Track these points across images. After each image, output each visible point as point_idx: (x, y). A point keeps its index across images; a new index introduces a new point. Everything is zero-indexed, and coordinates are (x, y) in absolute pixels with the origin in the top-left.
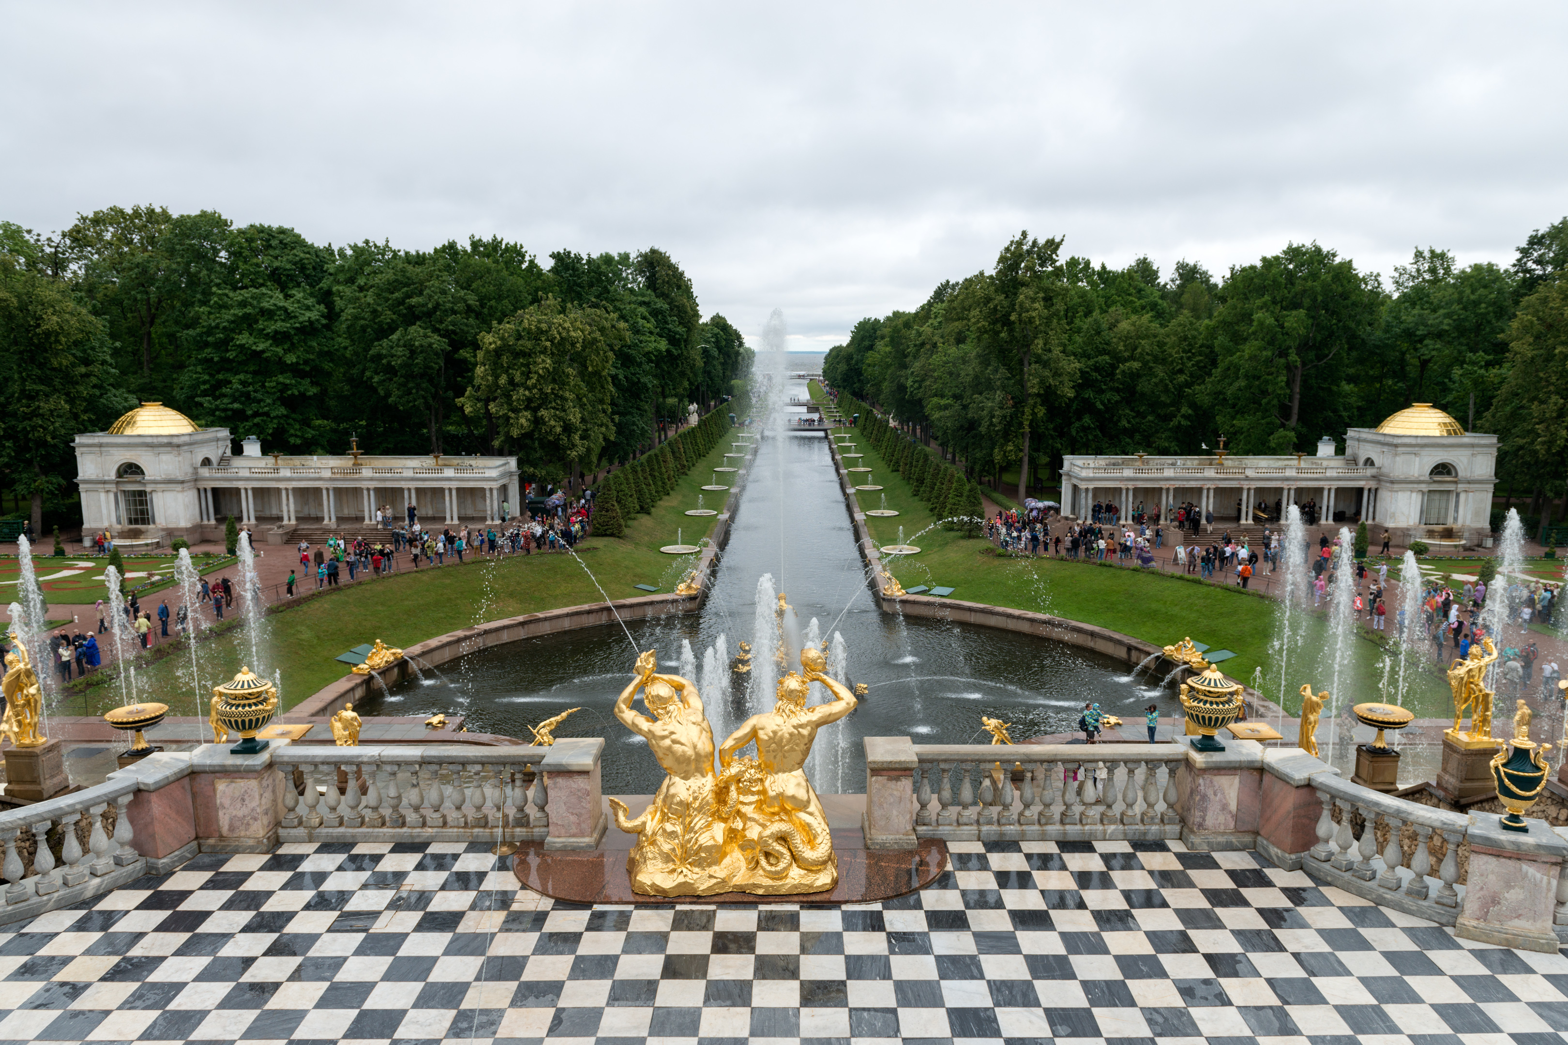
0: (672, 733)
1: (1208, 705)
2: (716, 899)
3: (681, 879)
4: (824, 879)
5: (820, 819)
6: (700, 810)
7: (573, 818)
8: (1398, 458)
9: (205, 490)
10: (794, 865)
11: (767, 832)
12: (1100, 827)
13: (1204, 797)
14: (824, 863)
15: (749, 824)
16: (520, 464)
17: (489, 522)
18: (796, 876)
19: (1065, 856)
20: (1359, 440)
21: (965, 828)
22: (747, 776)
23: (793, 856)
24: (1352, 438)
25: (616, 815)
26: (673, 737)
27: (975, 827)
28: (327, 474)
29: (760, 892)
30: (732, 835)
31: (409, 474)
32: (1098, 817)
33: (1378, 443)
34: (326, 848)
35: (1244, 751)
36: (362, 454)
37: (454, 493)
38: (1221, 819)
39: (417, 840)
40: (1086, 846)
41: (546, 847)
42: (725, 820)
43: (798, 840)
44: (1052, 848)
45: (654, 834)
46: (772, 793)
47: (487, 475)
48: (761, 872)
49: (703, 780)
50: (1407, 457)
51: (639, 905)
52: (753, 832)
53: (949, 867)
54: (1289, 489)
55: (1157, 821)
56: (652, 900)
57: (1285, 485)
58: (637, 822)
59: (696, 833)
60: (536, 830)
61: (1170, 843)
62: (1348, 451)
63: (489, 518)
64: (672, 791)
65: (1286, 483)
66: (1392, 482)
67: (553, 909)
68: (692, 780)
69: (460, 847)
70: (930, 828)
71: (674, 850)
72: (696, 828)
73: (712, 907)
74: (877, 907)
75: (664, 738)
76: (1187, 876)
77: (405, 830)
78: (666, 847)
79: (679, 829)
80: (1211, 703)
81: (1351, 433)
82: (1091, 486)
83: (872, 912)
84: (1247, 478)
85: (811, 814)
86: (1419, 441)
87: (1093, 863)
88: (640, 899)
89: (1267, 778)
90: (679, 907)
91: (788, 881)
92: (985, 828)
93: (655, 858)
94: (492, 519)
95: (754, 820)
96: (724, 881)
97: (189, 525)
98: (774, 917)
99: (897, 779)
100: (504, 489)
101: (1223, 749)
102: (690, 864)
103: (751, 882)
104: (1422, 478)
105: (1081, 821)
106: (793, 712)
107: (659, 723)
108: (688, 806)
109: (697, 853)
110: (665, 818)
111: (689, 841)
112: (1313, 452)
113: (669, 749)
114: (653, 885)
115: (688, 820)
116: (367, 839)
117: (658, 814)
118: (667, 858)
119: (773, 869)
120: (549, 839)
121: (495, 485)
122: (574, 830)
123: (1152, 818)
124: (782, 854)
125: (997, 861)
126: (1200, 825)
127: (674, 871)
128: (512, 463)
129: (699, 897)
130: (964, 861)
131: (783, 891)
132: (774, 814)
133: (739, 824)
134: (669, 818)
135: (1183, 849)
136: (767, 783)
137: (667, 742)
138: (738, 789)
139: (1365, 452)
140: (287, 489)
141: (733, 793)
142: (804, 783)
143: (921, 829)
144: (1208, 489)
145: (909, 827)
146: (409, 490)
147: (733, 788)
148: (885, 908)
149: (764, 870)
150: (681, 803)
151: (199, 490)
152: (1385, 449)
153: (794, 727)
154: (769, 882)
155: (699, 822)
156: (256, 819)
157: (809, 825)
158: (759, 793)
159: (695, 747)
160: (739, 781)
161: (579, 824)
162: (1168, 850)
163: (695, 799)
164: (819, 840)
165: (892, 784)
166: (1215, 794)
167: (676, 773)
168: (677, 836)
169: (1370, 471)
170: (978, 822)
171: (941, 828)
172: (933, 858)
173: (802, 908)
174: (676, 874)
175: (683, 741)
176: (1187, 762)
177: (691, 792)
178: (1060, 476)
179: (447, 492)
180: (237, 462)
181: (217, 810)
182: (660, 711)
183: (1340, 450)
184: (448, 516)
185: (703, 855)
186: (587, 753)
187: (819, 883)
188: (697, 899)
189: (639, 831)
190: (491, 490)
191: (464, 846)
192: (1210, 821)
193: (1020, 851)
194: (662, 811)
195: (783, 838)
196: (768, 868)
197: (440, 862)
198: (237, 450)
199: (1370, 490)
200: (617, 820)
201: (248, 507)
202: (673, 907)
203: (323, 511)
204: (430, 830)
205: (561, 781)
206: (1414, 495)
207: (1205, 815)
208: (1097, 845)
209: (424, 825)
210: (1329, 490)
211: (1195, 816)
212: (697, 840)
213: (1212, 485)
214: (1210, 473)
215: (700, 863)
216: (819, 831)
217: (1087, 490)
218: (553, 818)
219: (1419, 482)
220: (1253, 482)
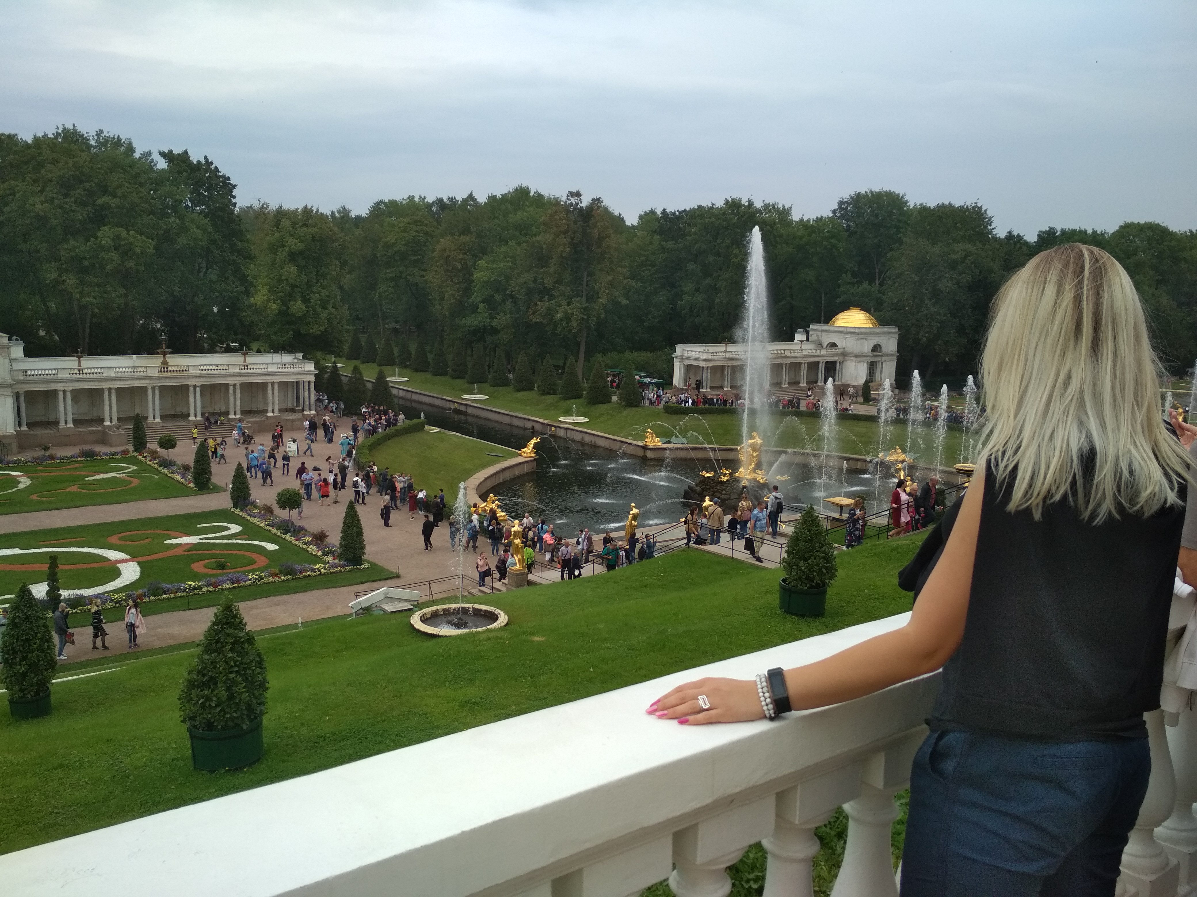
17: (307, 412)
20: (822, 331)
24: (816, 330)
33: (842, 332)
37: (276, 387)
47: (306, 369)
50: (862, 341)
54: (804, 363)
62: (814, 338)
65: (804, 359)
66: (849, 357)
81: (813, 327)
84: (787, 357)
104: (868, 354)
112: (791, 339)
121: (313, 378)
128: (301, 358)
139: (826, 339)
140: (107, 390)
146: (235, 385)
152: (848, 336)
169: (835, 350)
178: (672, 359)
183: (809, 338)
184: (270, 409)
201: (66, 411)
203: (146, 409)
206: (865, 364)
210: (822, 363)
219: (865, 356)
220: (788, 359)
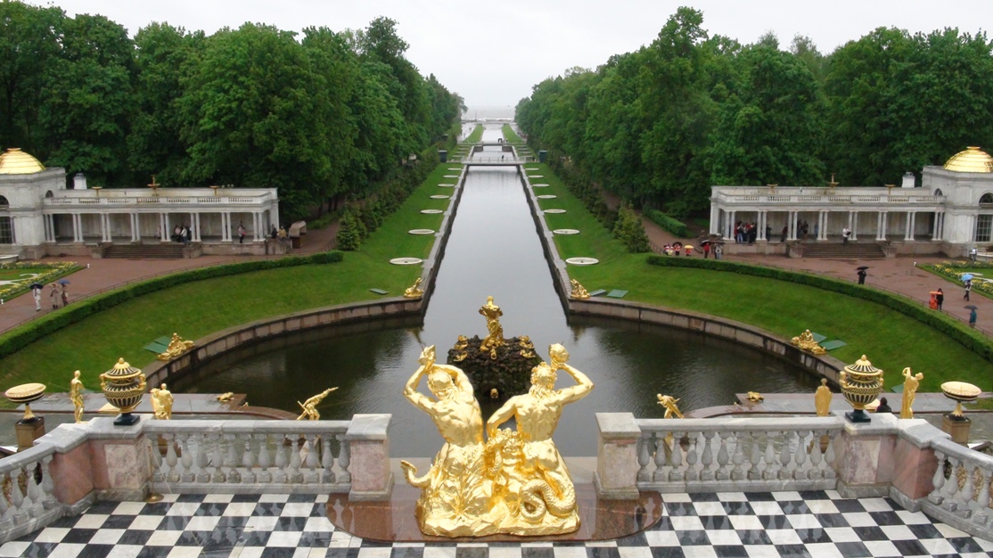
0: (451, 411)
1: (861, 387)
2: (487, 539)
3: (460, 524)
4: (571, 523)
5: (566, 476)
6: (473, 470)
7: (370, 476)
8: (958, 190)
9: (49, 216)
10: (547, 512)
11: (526, 488)
12: (777, 481)
13: (855, 458)
14: (570, 510)
15: (511, 481)
16: (279, 194)
17: (255, 240)
18: (549, 522)
19: (753, 504)
20: (931, 175)
21: (676, 483)
22: (509, 444)
23: (547, 506)
24: (927, 173)
25: (407, 474)
26: (452, 413)
27: (682, 482)
28: (134, 202)
29: (522, 533)
30: (498, 489)
31: (194, 201)
32: (776, 473)
33: (945, 177)
34: (185, 497)
35: (884, 422)
36: (160, 187)
37: (229, 217)
38: (866, 474)
39: (251, 492)
40: (766, 496)
41: (349, 497)
42: (492, 478)
43: (550, 494)
44: (742, 498)
45: (438, 488)
46: (528, 457)
47: (254, 202)
48: (522, 518)
49: (476, 447)
50: (964, 188)
51: (428, 543)
52: (515, 487)
53: (665, 513)
54: (883, 213)
55: (819, 476)
56: (438, 539)
57: (879, 210)
58: (424, 479)
59: (471, 488)
60: (341, 485)
61: (829, 493)
62: (924, 183)
63: (255, 236)
64: (451, 456)
65: (881, 208)
66: (955, 208)
67: (362, 546)
68: (467, 447)
69: (283, 498)
70: (649, 483)
71: (453, 501)
72: (471, 484)
73: (485, 545)
74: (613, 544)
75: (446, 414)
76: (843, 518)
77: (241, 484)
78: (447, 498)
79: (457, 485)
80: (863, 385)
81: (926, 169)
82: (734, 210)
83: (609, 548)
84: (852, 204)
85: (559, 473)
86: (972, 176)
87: (772, 509)
88: (430, 539)
89: (900, 442)
90: (459, 545)
91: (543, 524)
92: (691, 483)
93: (438, 507)
94: (258, 237)
95: (515, 478)
96: (493, 525)
97: (38, 244)
98: (534, 553)
99: (625, 446)
100: (267, 213)
101: (869, 420)
102: (466, 511)
103: (514, 526)
104: (974, 205)
105: (763, 477)
106: (544, 394)
107: (440, 403)
108: (464, 467)
109: (472, 502)
110: (446, 476)
111: (466, 494)
112: (898, 184)
113: (449, 423)
114: (439, 528)
115: (464, 478)
116: (213, 491)
117: (440, 473)
118: (449, 507)
119: (532, 515)
120: (352, 492)
121: (260, 211)
122: (371, 485)
123: (816, 474)
124: (538, 504)
125: (701, 508)
126: (851, 479)
127: (454, 517)
128: (274, 192)
129: (474, 537)
130: (673, 507)
131: (540, 533)
132: (529, 473)
133: (502, 481)
134: (449, 476)
135: (839, 498)
136: (525, 450)
137: (447, 418)
138: (502, 453)
139: (936, 184)
140: (105, 215)
141: (498, 457)
142: (553, 450)
143: (642, 484)
144: (824, 213)
145: (633, 483)
146: (194, 214)
147: (498, 453)
148: (619, 545)
149: (524, 516)
150: (459, 465)
151: (44, 216)
152: (950, 182)
153: (546, 406)
154: (529, 526)
155: (473, 479)
156: (134, 475)
157: (558, 481)
158: (518, 457)
159: (469, 421)
160: (503, 448)
161: (375, 481)
162: (828, 498)
163: (470, 462)
164: (566, 493)
165: (621, 450)
166: (863, 455)
167: (454, 442)
168: (456, 490)
169: (939, 200)
170: (685, 479)
171: (657, 483)
172: (649, 506)
173: (554, 545)
174: (456, 520)
175: (459, 417)
176: (843, 431)
177: (466, 456)
178: (710, 202)
179: (223, 216)
180: (70, 194)
181: (107, 467)
182: (440, 393)
183: (918, 183)
184: (224, 235)
185: (477, 505)
186: (381, 426)
187: (566, 526)
188: (473, 539)
189: (425, 487)
190: (257, 214)
191: (287, 496)
192: (858, 476)
193: (718, 500)
194: (443, 471)
195: (539, 492)
196: (528, 515)
197: (268, 510)
198: (70, 185)
199: (939, 214)
200: (407, 478)
201: (78, 230)
202: (455, 545)
203: (130, 232)
204: (260, 485)
205: (361, 447)
206: (969, 218)
207: (855, 471)
208: (774, 494)
209: (255, 481)
210: (911, 214)
211: (847, 473)
212: (471, 493)
213: (826, 210)
214: (825, 200)
215: (474, 512)
216: (566, 486)
217: (731, 213)
218: (356, 476)
219: (972, 208)
220: (856, 208)
